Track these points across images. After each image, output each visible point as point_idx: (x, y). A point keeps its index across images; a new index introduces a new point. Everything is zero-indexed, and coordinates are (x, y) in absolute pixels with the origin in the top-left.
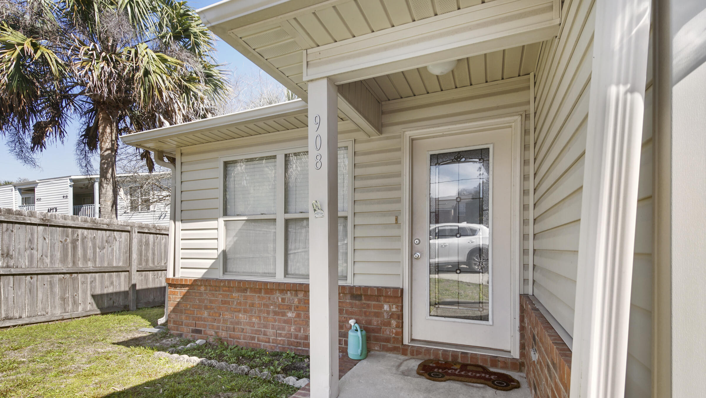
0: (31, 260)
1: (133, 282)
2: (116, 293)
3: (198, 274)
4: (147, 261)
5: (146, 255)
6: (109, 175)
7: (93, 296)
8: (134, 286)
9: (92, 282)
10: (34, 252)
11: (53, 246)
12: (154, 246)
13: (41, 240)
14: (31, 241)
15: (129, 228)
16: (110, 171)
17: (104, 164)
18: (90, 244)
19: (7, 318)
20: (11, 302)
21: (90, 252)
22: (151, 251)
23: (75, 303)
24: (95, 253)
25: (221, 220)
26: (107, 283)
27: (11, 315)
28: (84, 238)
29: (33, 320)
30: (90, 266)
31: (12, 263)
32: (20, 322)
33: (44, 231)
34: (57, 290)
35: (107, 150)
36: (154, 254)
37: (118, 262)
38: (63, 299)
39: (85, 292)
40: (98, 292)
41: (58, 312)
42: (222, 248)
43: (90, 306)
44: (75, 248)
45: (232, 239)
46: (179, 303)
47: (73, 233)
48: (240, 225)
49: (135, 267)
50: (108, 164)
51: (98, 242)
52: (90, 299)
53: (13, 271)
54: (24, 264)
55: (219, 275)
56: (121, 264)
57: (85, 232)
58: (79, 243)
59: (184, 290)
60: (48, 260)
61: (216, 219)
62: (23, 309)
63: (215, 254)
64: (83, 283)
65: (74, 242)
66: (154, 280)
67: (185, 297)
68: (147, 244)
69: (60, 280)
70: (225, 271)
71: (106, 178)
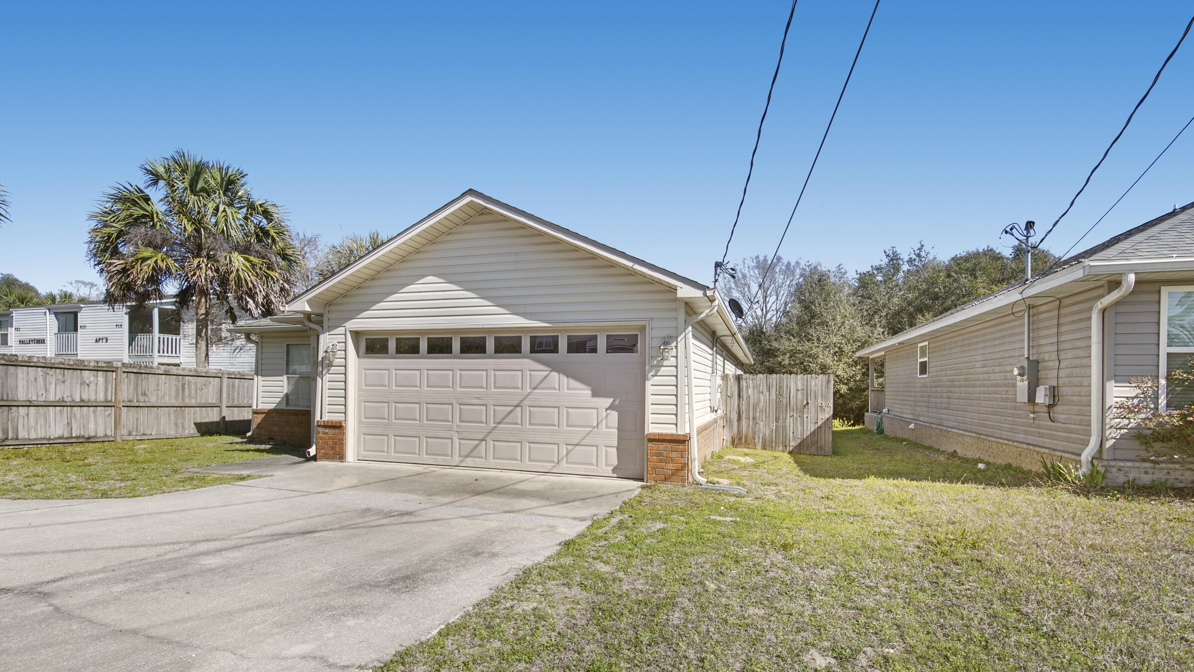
0: (157, 398)
1: (223, 415)
2: (211, 423)
3: (272, 406)
4: (233, 399)
5: (233, 395)
6: (203, 334)
7: (196, 424)
8: (224, 418)
9: (194, 414)
10: (159, 392)
11: (170, 389)
12: (239, 387)
13: (163, 384)
14: (157, 385)
15: (220, 375)
16: (204, 331)
17: (200, 325)
18: (193, 387)
19: (144, 434)
20: (146, 425)
21: (193, 392)
22: (236, 392)
23: (183, 427)
24: (196, 393)
25: (285, 377)
26: (204, 415)
27: (146, 432)
28: (189, 383)
29: (158, 437)
30: (193, 402)
31: (146, 399)
32: (151, 437)
33: (166, 378)
34: (172, 418)
35: (202, 315)
36: (238, 394)
37: (213, 400)
38: (176, 424)
39: (189, 420)
40: (198, 421)
41: (172, 433)
42: (285, 391)
43: (193, 430)
44: (183, 389)
45: (291, 387)
46: (260, 423)
47: (182, 380)
48: (295, 380)
49: (224, 404)
50: (203, 325)
51: (199, 385)
52: (193, 426)
53: (148, 404)
54: (153, 400)
55: (284, 407)
56: (214, 401)
57: (190, 378)
58: (186, 386)
59: (263, 416)
60: (167, 398)
61: (282, 376)
62: (153, 429)
63: (281, 395)
64: (188, 414)
65: (183, 385)
66: (238, 414)
67: (264, 420)
68: (234, 386)
69: (174, 411)
70: (287, 404)
71: (201, 336)
